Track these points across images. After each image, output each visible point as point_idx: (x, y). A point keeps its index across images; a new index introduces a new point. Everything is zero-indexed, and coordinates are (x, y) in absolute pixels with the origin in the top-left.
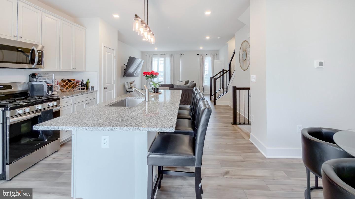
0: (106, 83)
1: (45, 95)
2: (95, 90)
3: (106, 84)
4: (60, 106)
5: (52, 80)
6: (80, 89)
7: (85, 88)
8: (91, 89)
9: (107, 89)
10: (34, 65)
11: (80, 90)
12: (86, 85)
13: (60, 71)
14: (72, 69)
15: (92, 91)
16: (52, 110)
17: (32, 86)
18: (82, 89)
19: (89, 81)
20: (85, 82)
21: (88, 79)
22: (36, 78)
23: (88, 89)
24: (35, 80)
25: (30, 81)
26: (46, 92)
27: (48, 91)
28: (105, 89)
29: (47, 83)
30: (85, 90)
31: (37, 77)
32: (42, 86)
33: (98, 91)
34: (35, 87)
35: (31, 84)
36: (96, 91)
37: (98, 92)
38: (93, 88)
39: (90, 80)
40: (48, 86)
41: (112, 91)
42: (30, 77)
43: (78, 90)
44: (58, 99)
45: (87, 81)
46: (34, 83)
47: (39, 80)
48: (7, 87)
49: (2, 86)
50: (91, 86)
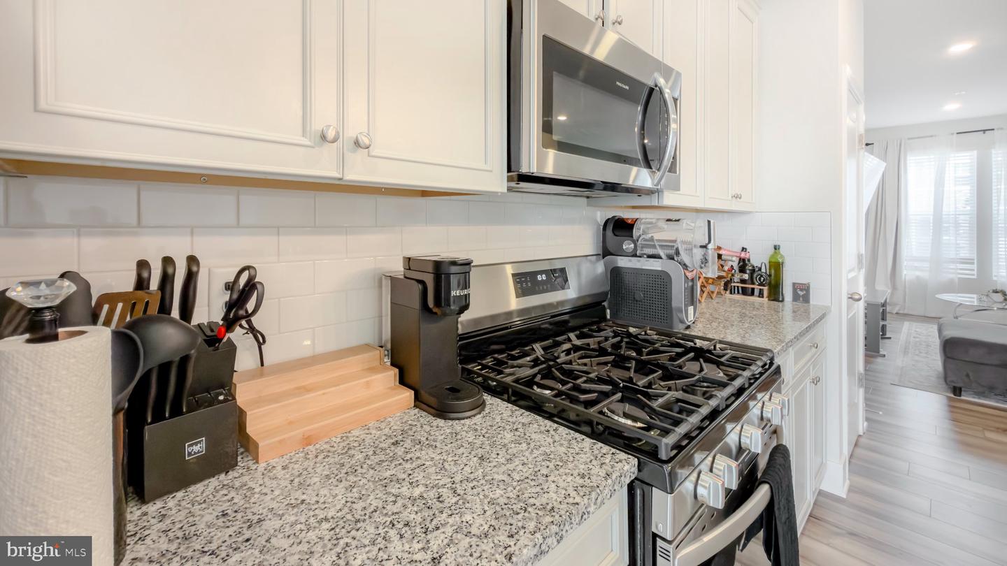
2: (815, 301)
5: (701, 251)
6: (734, 293)
7: (766, 290)
8: (789, 296)
11: (736, 297)
12: (770, 276)
13: (706, 206)
14: (730, 197)
15: (795, 308)
17: (617, 274)
18: (745, 292)
19: (782, 257)
20: (759, 259)
21: (777, 248)
22: (632, 237)
23: (775, 293)
25: (607, 252)
27: (689, 306)
28: (848, 299)
29: (684, 266)
30: (765, 301)
31: (635, 233)
34: (628, 279)
35: (612, 266)
36: (827, 312)
39: (782, 251)
40: (686, 279)
42: (609, 232)
43: (728, 295)
45: (772, 256)
46: (623, 262)
47: (644, 246)
48: (557, 277)
49: (541, 272)
50: (794, 284)
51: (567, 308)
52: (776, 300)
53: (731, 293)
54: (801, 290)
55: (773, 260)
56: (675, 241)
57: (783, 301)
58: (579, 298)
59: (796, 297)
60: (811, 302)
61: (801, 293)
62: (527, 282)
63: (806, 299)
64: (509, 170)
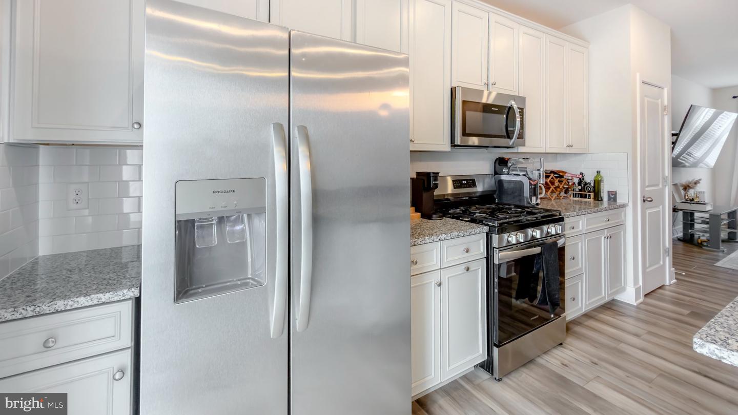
0: (647, 184)
1: (525, 204)
2: (620, 201)
3: (648, 186)
4: (565, 237)
5: (537, 172)
6: (576, 197)
7: (592, 195)
8: (605, 198)
9: (651, 201)
10: (513, 140)
11: (577, 199)
12: (594, 187)
13: (547, 152)
14: (565, 146)
15: (609, 204)
16: (555, 243)
17: (500, 183)
18: (582, 196)
19: (601, 177)
20: (589, 179)
21: (598, 172)
22: (507, 166)
23: (597, 197)
24: (505, 170)
25: (496, 173)
26: (527, 198)
27: (532, 196)
28: (644, 201)
29: (530, 179)
30: (591, 200)
31: (509, 164)
32: (521, 184)
33: (630, 205)
34: (506, 186)
35: (498, 179)
36: (624, 206)
37: (629, 210)
38: (613, 196)
39: (602, 174)
40: (531, 184)
41: (661, 207)
42: (497, 165)
43: (572, 198)
44: (562, 219)
45: (596, 177)
46: (504, 177)
47: (513, 171)
48: (471, 183)
49: (464, 180)
50: (608, 191)
51: (478, 195)
52: (598, 200)
53: (574, 197)
54: (612, 195)
55: (597, 179)
56: (526, 168)
57: (602, 200)
58: (483, 192)
59: (609, 199)
60: (618, 201)
61: (612, 196)
62: (458, 183)
63: (615, 199)
64: (451, 143)
